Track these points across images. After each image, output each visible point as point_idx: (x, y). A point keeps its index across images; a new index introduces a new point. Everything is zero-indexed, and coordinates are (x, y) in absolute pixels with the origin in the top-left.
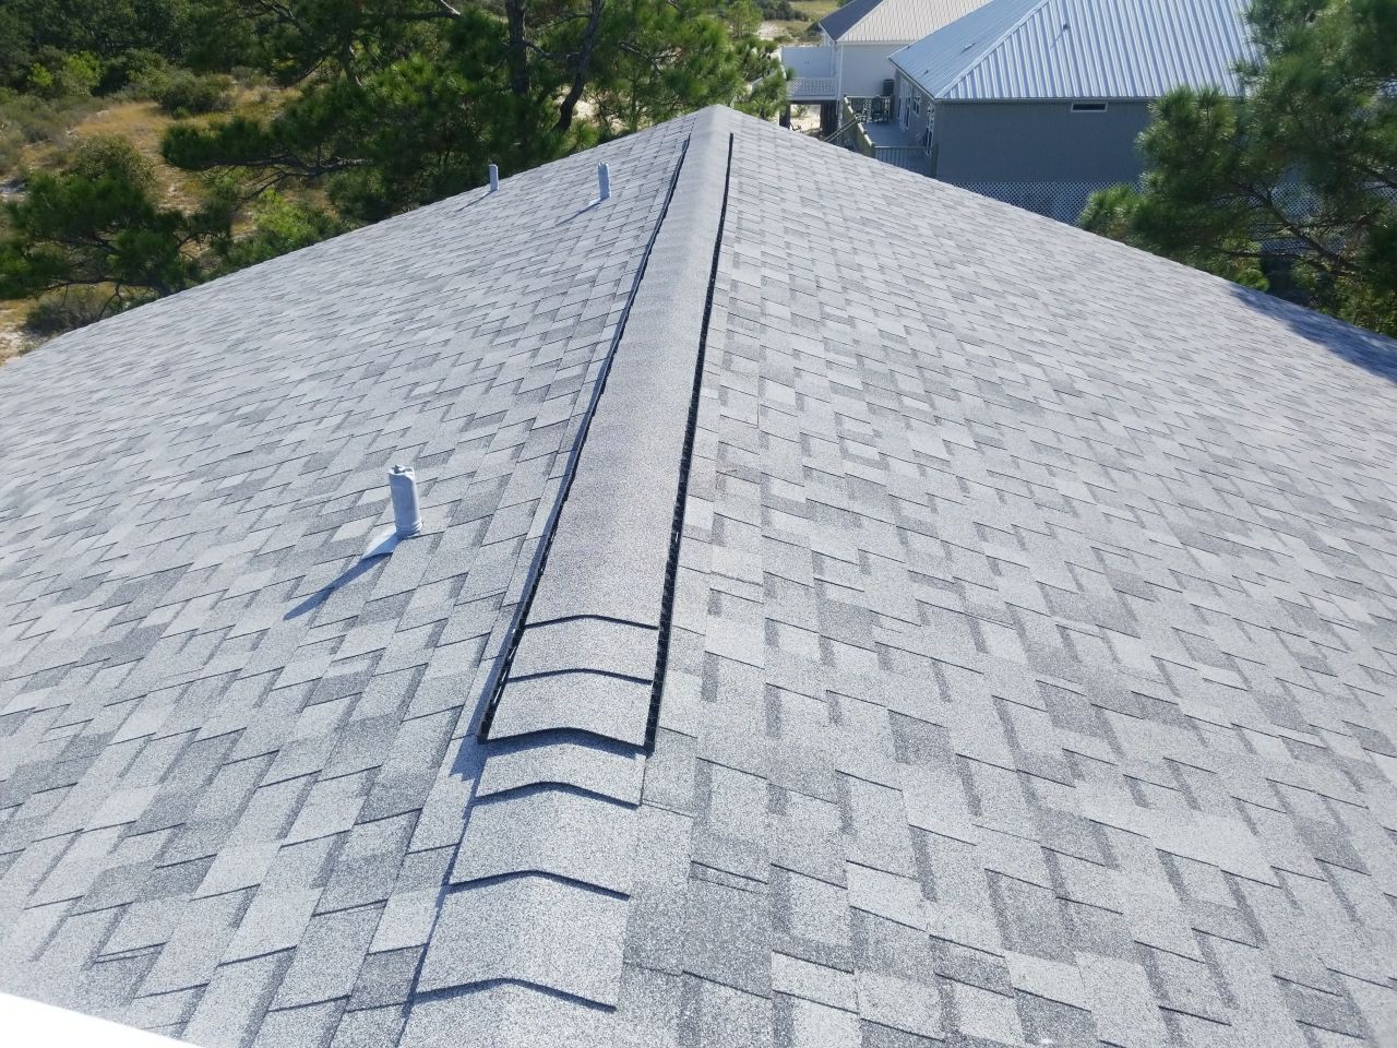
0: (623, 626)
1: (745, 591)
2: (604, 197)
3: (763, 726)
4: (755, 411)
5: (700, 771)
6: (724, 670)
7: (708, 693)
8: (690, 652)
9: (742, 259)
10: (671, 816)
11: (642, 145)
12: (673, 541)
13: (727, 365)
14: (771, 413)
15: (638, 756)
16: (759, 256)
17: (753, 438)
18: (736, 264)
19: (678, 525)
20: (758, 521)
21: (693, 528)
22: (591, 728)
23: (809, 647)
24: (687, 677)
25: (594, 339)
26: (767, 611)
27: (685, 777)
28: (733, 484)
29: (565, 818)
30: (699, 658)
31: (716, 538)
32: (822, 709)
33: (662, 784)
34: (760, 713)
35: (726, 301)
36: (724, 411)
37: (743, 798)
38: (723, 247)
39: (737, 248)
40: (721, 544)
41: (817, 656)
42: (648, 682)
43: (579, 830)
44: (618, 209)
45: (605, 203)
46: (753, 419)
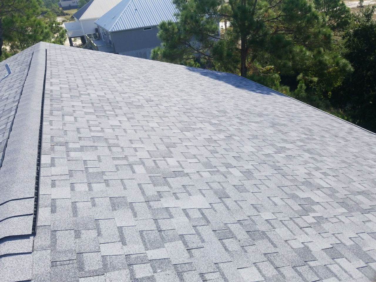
0: (22, 200)
1: (63, 178)
2: (10, 73)
3: (72, 215)
4: (62, 125)
5: (52, 235)
6: (58, 203)
7: (53, 211)
8: (46, 201)
9: (53, 83)
10: (44, 251)
11: (20, 56)
12: (37, 170)
13: (51, 114)
14: (67, 125)
15: (31, 237)
16: (59, 82)
17: (62, 133)
18: (51, 85)
19: (39, 164)
20: (65, 156)
21: (45, 164)
22: (14, 234)
23: (84, 188)
24: (46, 208)
25: (8, 116)
26: (71, 181)
27: (47, 238)
28: (57, 148)
29: (7, 265)
30: (49, 202)
31: (53, 165)
32: (90, 204)
33: (40, 243)
34: (70, 212)
35: (49, 96)
36: (51, 127)
37: (67, 238)
38: (46, 81)
39: (51, 80)
40: (54, 166)
41: (87, 189)
42: (32, 214)
43: (12, 267)
44: (14, 76)
45: (10, 75)
46: (61, 128)
